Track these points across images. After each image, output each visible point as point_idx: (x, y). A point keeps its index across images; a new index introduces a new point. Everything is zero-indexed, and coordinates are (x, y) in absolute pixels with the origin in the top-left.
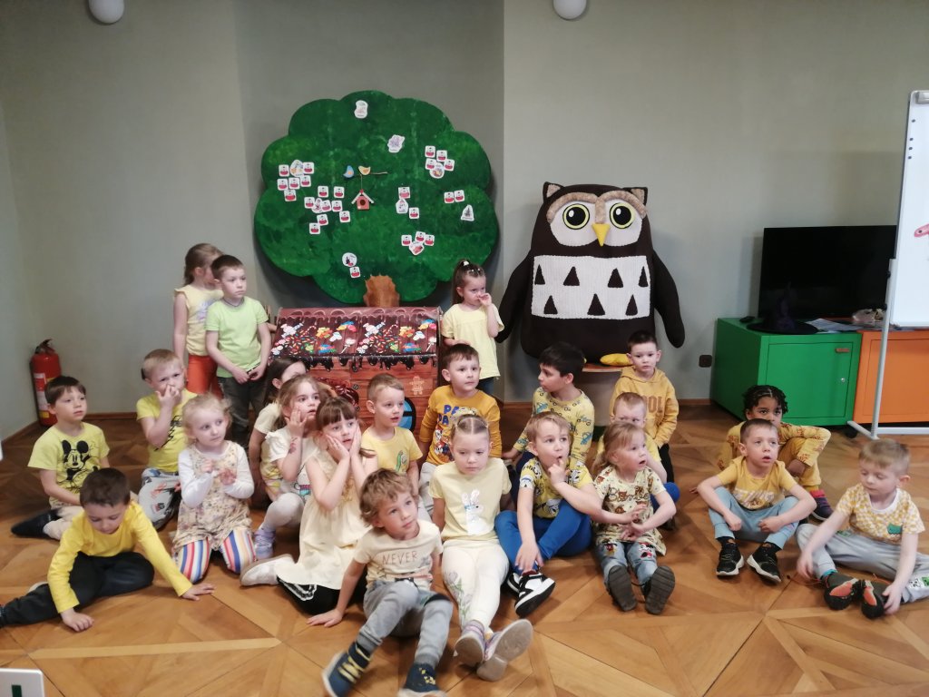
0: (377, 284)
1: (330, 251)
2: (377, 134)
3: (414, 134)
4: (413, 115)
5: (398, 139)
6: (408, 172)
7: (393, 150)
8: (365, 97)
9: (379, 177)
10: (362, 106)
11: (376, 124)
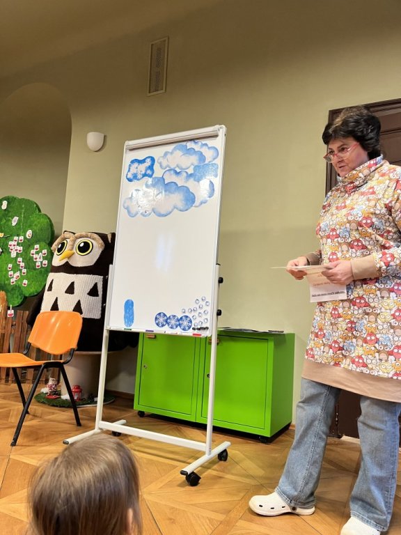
2: (9, 217)
3: (23, 216)
4: (23, 206)
5: (16, 218)
6: (18, 235)
7: (14, 224)
8: (7, 199)
9: (7, 238)
10: (5, 203)
11: (9, 212)
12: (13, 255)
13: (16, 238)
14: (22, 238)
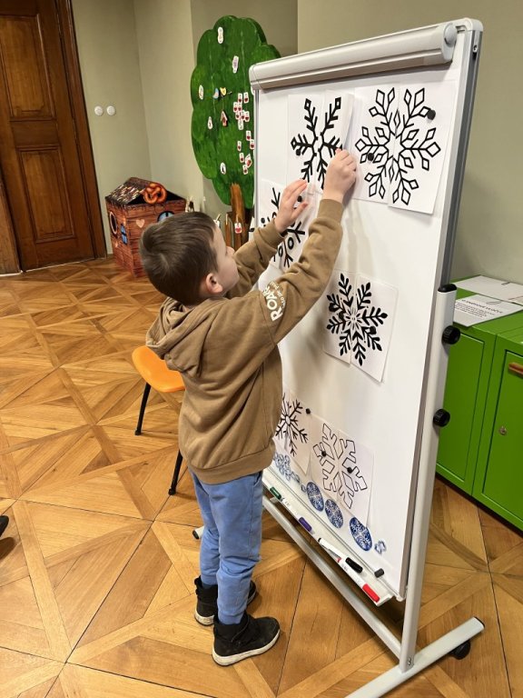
0: (236, 191)
1: (216, 160)
2: (228, 56)
3: (243, 53)
4: (242, 34)
5: (236, 58)
6: (242, 92)
7: (235, 70)
8: (221, 23)
9: (231, 97)
10: (220, 31)
11: (227, 47)
12: (241, 126)
13: (240, 96)
14: (246, 95)
